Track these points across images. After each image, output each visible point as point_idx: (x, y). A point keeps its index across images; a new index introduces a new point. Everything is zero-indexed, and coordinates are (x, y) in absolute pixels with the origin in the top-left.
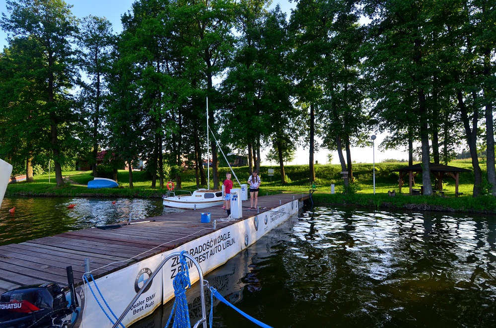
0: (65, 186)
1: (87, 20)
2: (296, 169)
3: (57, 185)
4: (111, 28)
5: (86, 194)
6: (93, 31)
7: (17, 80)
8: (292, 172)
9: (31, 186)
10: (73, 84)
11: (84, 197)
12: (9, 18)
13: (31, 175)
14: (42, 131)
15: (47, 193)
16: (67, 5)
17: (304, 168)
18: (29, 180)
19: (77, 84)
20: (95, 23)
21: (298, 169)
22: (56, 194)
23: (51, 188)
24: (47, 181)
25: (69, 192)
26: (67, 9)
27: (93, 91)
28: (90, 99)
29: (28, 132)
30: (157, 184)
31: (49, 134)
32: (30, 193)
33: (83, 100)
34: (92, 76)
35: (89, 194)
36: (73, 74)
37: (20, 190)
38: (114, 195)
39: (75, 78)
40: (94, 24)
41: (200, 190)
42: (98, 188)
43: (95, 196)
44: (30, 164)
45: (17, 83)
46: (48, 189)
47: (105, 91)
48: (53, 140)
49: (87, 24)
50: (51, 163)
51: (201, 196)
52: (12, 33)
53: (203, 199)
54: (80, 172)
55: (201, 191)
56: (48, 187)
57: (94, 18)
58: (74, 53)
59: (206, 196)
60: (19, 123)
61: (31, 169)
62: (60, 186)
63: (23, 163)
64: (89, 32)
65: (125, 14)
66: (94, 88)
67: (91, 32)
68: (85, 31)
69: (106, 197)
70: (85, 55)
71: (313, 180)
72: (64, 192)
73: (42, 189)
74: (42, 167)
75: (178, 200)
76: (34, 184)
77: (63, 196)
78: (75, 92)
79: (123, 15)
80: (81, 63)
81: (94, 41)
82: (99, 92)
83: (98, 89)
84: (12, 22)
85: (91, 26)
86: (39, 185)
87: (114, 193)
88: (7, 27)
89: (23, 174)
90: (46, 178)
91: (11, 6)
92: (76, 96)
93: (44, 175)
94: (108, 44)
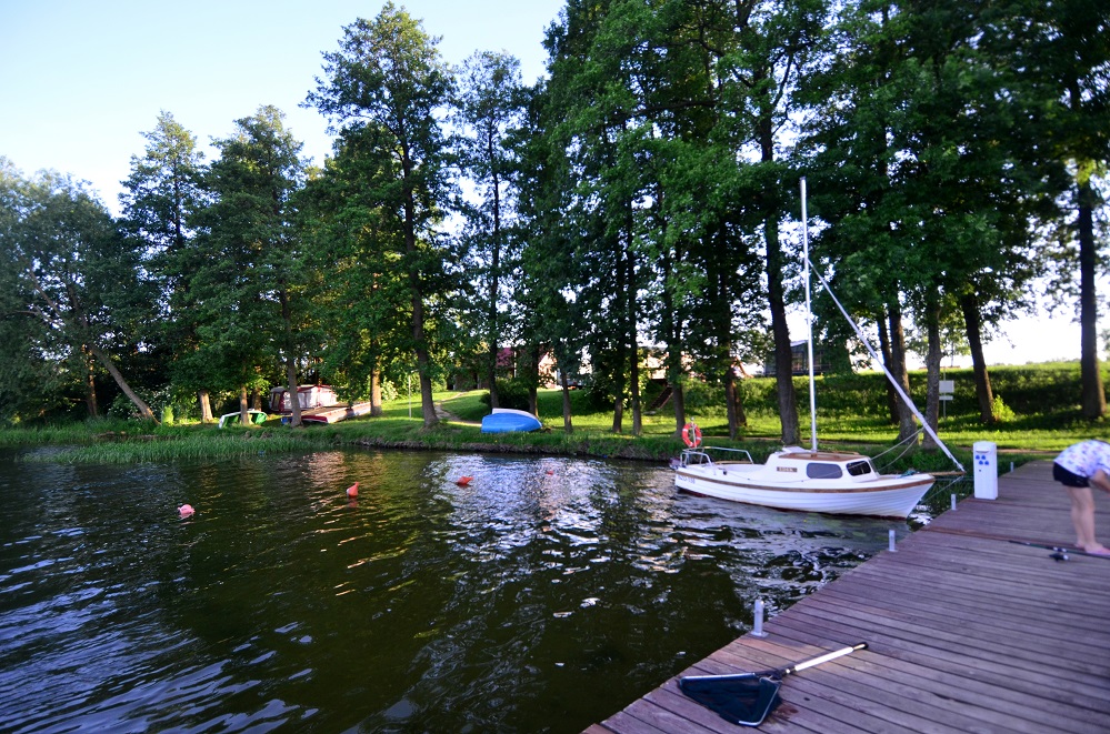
0: (439, 426)
1: (471, 64)
2: (1023, 379)
3: (424, 424)
4: (518, 71)
5: (480, 445)
6: (483, 87)
7: (353, 210)
8: (1009, 387)
9: (380, 425)
10: (449, 210)
11: (478, 451)
12: (329, 85)
13: (378, 402)
14: (396, 313)
15: (409, 442)
16: (431, 39)
17: (1052, 373)
18: (375, 412)
19: (455, 209)
20: (486, 67)
21: (1027, 377)
22: (425, 444)
23: (414, 431)
24: (405, 413)
25: (449, 441)
26: (431, 47)
27: (486, 221)
28: (480, 241)
29: (374, 317)
30: (627, 422)
31: (408, 320)
32: (379, 440)
33: (467, 242)
34: (484, 187)
35: (486, 446)
36: (447, 189)
37: (360, 435)
38: (533, 449)
39: (452, 196)
40: (483, 70)
41: (787, 450)
42: (501, 431)
43: (498, 451)
44: (376, 380)
45: (353, 215)
46: (410, 432)
47: (510, 217)
48: (417, 332)
49: (470, 72)
50: (413, 379)
51: (795, 470)
52: (335, 115)
53: (801, 479)
54: (456, 395)
55: (793, 456)
56: (409, 427)
57: (485, 55)
58: (448, 144)
59: (813, 472)
60: (357, 299)
61: (377, 390)
62: (430, 427)
63: (364, 380)
64: (475, 92)
65: (553, 25)
66: (489, 214)
67: (478, 89)
68: (468, 90)
69: (519, 452)
70: (469, 143)
71: (1098, 412)
72: (440, 440)
73: (399, 431)
74: (395, 386)
75: (720, 477)
76: (385, 422)
77: (436, 449)
78: (453, 226)
79: (549, 26)
80: (462, 161)
81: (485, 109)
82: (497, 221)
83: (496, 214)
84: (336, 92)
85: (478, 78)
86: (392, 423)
87: (535, 444)
88: (327, 107)
89: (365, 399)
90: (401, 407)
91: (331, 64)
92: (455, 235)
93: (399, 401)
94: (515, 106)
